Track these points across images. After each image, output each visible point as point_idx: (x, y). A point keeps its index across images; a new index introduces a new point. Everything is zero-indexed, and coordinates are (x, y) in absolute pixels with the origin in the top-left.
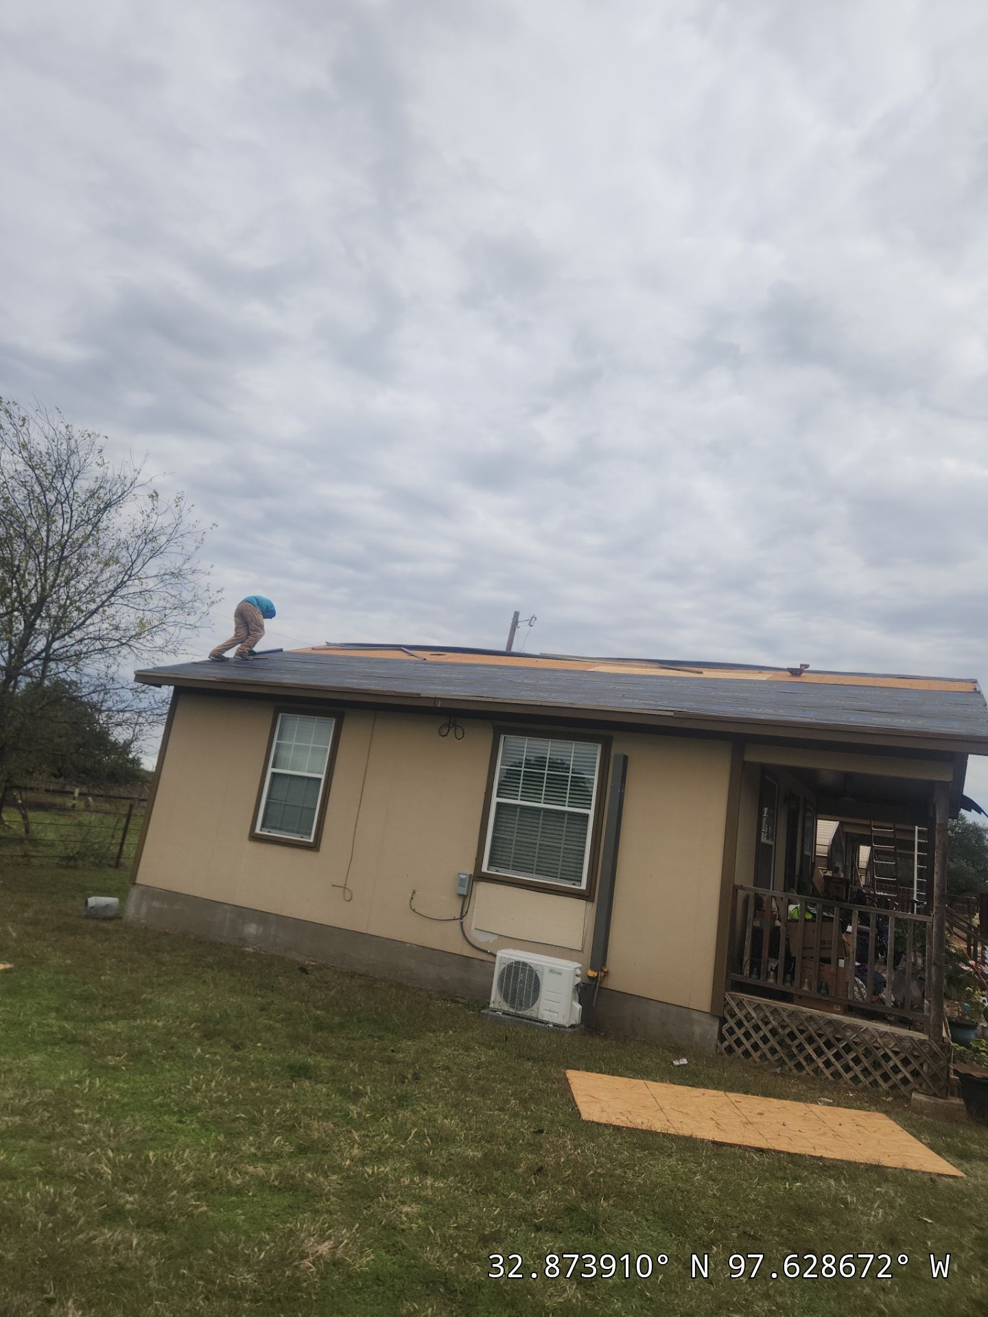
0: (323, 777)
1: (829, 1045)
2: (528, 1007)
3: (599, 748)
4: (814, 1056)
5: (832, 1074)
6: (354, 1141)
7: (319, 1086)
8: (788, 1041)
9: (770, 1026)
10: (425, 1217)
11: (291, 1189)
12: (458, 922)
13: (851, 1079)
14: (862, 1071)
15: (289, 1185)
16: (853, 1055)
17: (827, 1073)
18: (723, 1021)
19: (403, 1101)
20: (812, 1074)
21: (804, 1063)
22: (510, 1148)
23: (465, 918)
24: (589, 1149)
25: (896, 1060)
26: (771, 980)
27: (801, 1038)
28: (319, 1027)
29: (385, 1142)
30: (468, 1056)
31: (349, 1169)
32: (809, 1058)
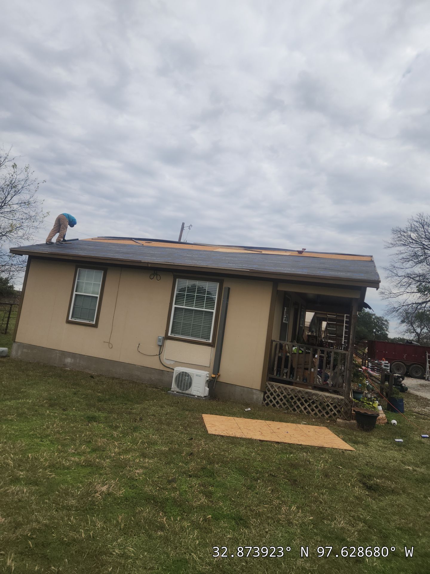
0: (98, 296)
1: (306, 401)
2: (187, 389)
3: (218, 284)
4: (300, 406)
5: (306, 412)
6: (116, 446)
7: (100, 425)
8: (290, 400)
9: (283, 395)
10: (145, 474)
11: (90, 466)
12: (158, 356)
13: (314, 414)
14: (318, 411)
15: (89, 464)
16: (315, 405)
18: (265, 393)
19: (135, 429)
20: (299, 412)
21: (296, 409)
22: (179, 446)
23: (161, 355)
24: (211, 445)
25: (331, 407)
26: (285, 377)
27: (295, 399)
28: (100, 400)
29: (128, 446)
30: (162, 410)
31: (114, 457)
32: (298, 407)
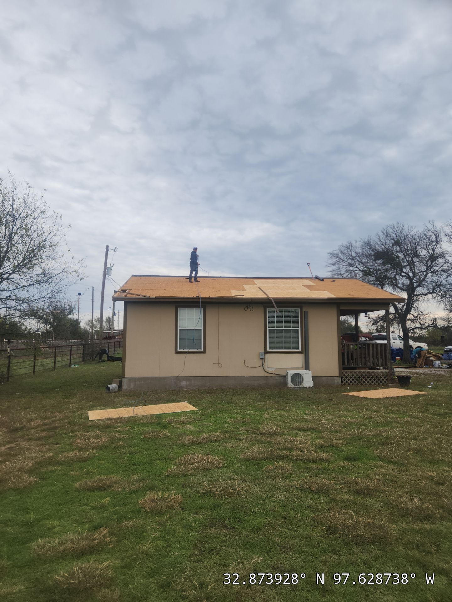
0: (202, 328)
1: (368, 377)
2: (301, 385)
3: (299, 309)
8: (359, 379)
9: (354, 376)
12: (262, 367)
16: (373, 379)
17: (368, 384)
18: (342, 378)
23: (264, 365)
25: (383, 378)
26: (353, 365)
27: (362, 377)
32: (364, 382)
